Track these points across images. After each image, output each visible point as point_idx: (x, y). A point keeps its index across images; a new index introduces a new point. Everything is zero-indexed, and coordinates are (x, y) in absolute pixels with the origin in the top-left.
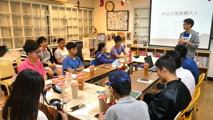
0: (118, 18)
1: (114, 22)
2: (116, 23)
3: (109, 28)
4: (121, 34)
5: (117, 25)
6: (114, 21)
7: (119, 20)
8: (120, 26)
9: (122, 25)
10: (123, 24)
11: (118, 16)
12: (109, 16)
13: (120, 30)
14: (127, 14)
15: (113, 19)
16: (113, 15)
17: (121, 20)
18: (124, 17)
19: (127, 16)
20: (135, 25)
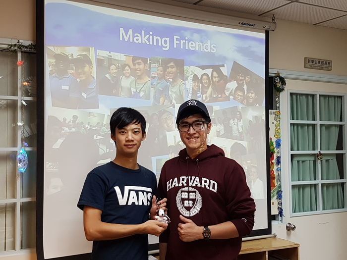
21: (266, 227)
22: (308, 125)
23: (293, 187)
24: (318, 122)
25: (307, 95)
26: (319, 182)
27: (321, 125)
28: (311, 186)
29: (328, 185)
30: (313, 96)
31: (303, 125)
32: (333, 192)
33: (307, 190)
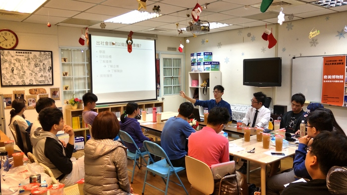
0: (30, 63)
1: (20, 70)
2: (24, 72)
3: (7, 82)
4: (37, 92)
5: (29, 75)
6: (20, 68)
7: (33, 67)
8: (35, 78)
10: (42, 73)
11: (28, 59)
12: (6, 58)
14: (50, 56)
15: (17, 64)
16: (16, 57)
17: (36, 67)
18: (43, 62)
19: (50, 60)
20: (64, 75)
21: (155, 98)
23: (164, 87)
24: (172, 67)
25: (169, 59)
26: (173, 85)
27: (174, 68)
28: (170, 86)
29: (176, 86)
30: (171, 59)
31: (168, 68)
32: (177, 88)
33: (169, 88)
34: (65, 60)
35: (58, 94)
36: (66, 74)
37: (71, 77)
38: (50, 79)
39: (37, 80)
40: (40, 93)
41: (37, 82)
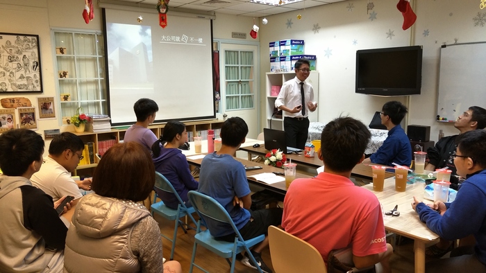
4: (15, 104)
7: (5, 62)
9: (18, 75)
10: (22, 72)
13: (10, 90)
14: (34, 44)
17: (11, 61)
18: (24, 54)
19: (36, 50)
20: (61, 77)
21: (213, 115)
22: (235, 67)
23: (227, 97)
24: (240, 65)
25: (234, 52)
26: (240, 95)
27: (241, 67)
28: (236, 97)
29: (245, 96)
31: (232, 67)
32: (247, 100)
33: (234, 99)
34: (62, 51)
35: (51, 107)
36: (65, 74)
37: (74, 79)
38: (37, 82)
39: (15, 85)
40: (19, 105)
41: (14, 87)
